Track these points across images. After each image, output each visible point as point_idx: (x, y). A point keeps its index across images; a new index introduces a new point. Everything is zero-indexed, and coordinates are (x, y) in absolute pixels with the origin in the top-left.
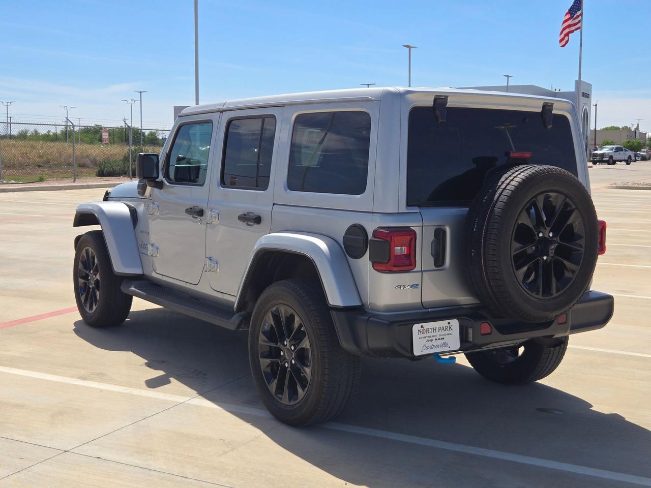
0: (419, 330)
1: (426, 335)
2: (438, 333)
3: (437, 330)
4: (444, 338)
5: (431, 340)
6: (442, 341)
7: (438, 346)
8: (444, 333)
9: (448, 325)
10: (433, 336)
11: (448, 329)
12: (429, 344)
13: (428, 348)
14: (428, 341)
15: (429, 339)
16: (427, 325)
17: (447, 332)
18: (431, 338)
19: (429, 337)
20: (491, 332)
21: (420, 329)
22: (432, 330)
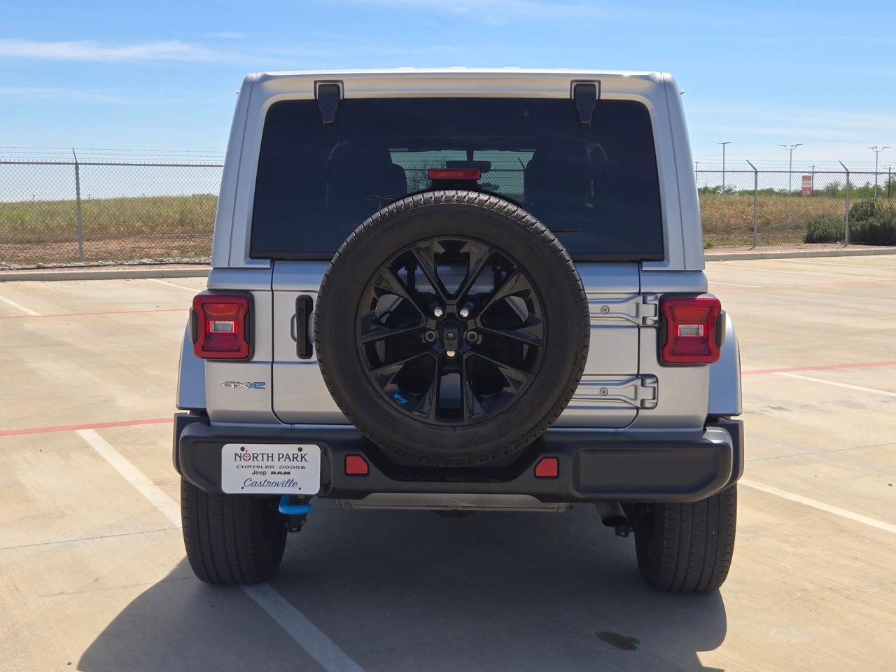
0: (236, 454)
1: (250, 463)
2: (276, 463)
3: (276, 458)
4: (289, 473)
5: (264, 473)
6: (287, 477)
7: (277, 484)
8: (288, 463)
9: (299, 453)
10: (266, 467)
11: (299, 459)
12: (259, 478)
13: (255, 484)
14: (255, 473)
15: (259, 470)
16: (252, 448)
17: (295, 464)
18: (263, 470)
19: (258, 467)
20: (368, 473)
21: (239, 452)
22: (265, 457)
